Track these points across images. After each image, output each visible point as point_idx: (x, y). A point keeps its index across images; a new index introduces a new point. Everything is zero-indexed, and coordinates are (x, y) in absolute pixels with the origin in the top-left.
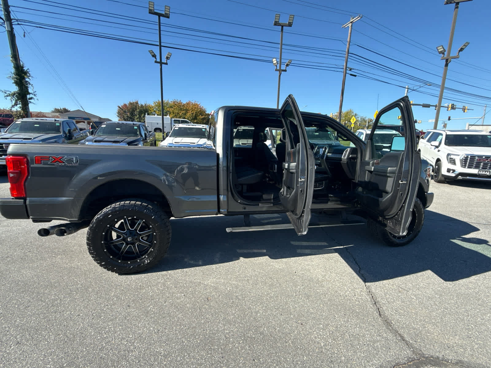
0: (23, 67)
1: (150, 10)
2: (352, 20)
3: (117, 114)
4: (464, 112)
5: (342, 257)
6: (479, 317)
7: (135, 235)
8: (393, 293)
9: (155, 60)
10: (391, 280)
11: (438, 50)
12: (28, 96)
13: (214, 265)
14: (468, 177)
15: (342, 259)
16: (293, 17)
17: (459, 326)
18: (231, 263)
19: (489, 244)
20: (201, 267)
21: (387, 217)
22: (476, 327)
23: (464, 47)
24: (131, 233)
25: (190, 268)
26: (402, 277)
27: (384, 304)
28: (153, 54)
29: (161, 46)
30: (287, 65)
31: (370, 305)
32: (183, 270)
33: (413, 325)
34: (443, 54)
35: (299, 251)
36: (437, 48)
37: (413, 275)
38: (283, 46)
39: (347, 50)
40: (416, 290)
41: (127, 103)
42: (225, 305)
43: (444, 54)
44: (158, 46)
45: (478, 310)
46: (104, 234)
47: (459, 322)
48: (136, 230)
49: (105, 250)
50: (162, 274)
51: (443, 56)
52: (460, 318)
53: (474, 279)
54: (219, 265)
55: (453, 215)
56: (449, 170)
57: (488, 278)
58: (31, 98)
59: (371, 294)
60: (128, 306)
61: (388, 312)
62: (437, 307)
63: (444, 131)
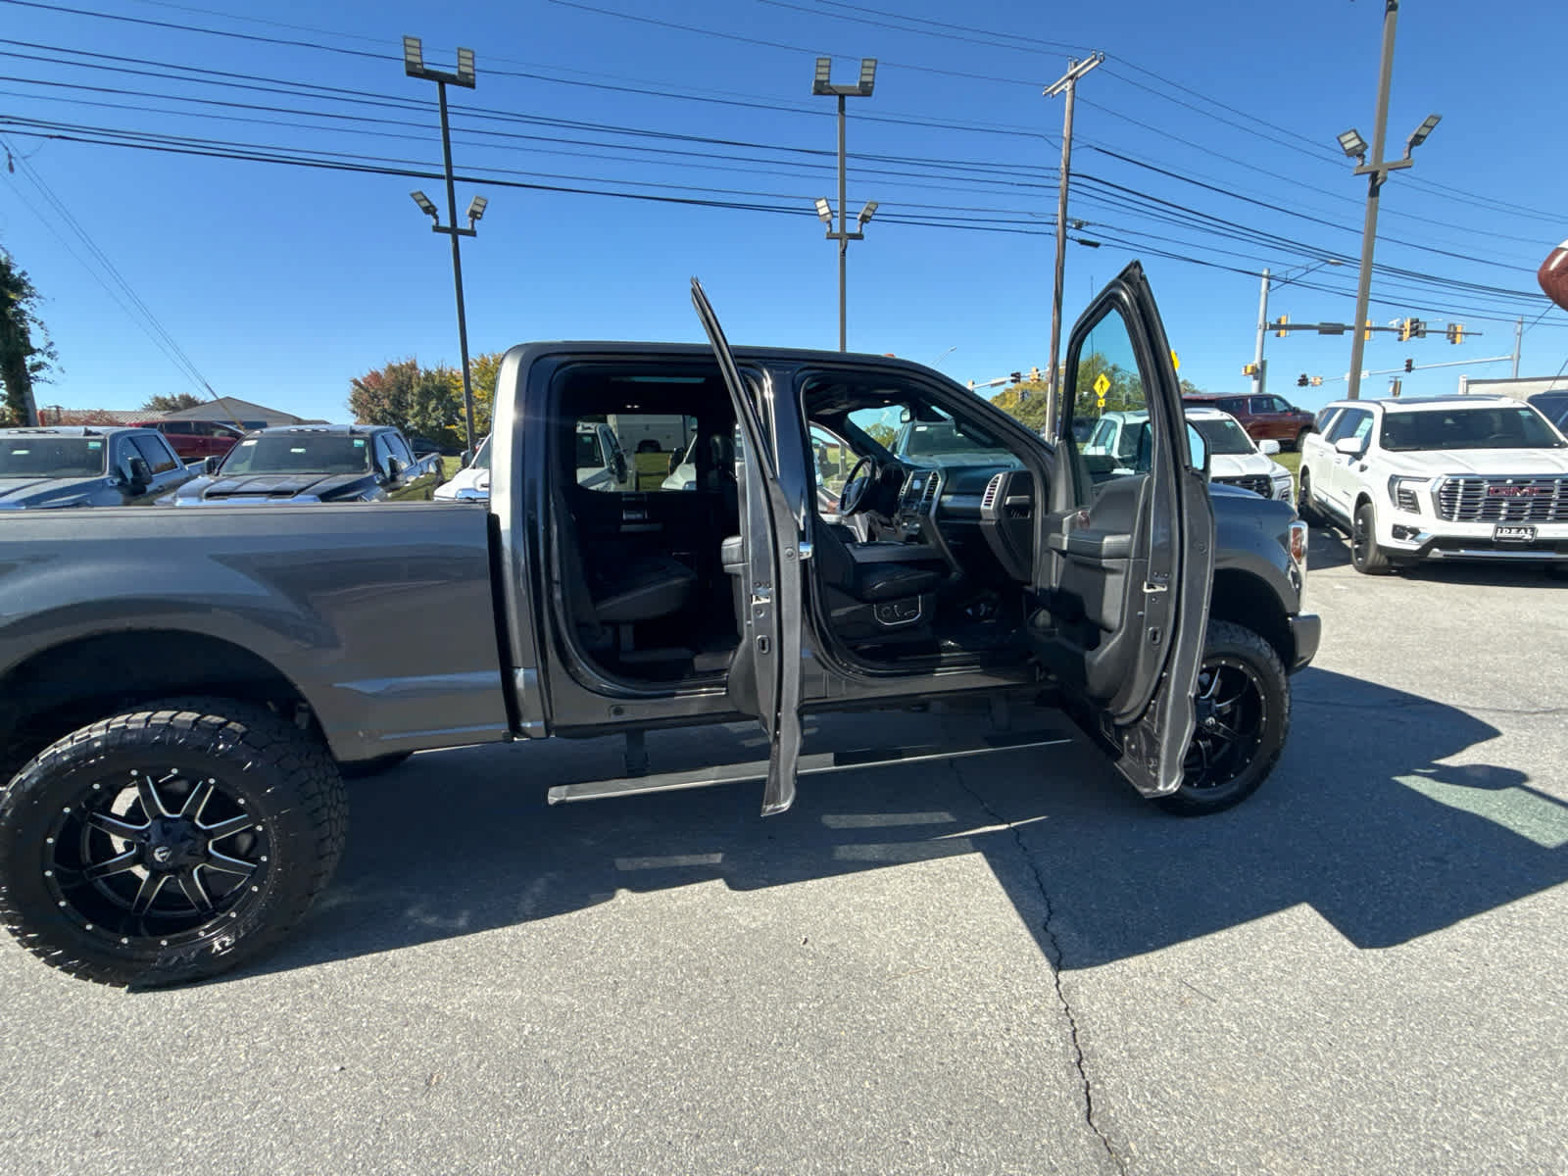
0: (8, 269)
1: (408, 63)
2: (1075, 70)
3: (351, 406)
4: (1454, 342)
5: (993, 866)
6: (1476, 1103)
7: (184, 838)
8: (1156, 1009)
9: (434, 221)
10: (1158, 953)
11: (1342, 145)
12: (29, 361)
13: (509, 930)
14: (1462, 552)
15: (991, 875)
16: (873, 64)
17: (1395, 1151)
18: (575, 915)
19: (1528, 784)
20: (458, 938)
21: (1119, 722)
22: (1463, 1154)
23: (1424, 132)
24: (165, 832)
25: (415, 947)
26: (1199, 940)
27: (1113, 1062)
28: (426, 204)
29: (451, 179)
30: (865, 219)
31: (1057, 1069)
32: (384, 954)
33: (1210, 1155)
34: (1361, 155)
35: (843, 852)
36: (1338, 139)
37: (1243, 927)
38: (847, 159)
39: (1063, 166)
40: (1246, 992)
41: (381, 368)
42: (485, 1107)
43: (1364, 157)
44: (442, 177)
45: (1474, 1071)
46: (50, 841)
47: (1396, 1129)
48: (189, 817)
49: (62, 904)
50: (295, 980)
51: (1360, 162)
52: (1401, 1113)
53: (1470, 933)
54: (531, 924)
55: (1412, 684)
56: (1399, 532)
57: (1521, 928)
58: (38, 367)
59: (1072, 1021)
60: (97, 1134)
61: (1118, 1101)
62: (1315, 1065)
63: (1378, 403)
